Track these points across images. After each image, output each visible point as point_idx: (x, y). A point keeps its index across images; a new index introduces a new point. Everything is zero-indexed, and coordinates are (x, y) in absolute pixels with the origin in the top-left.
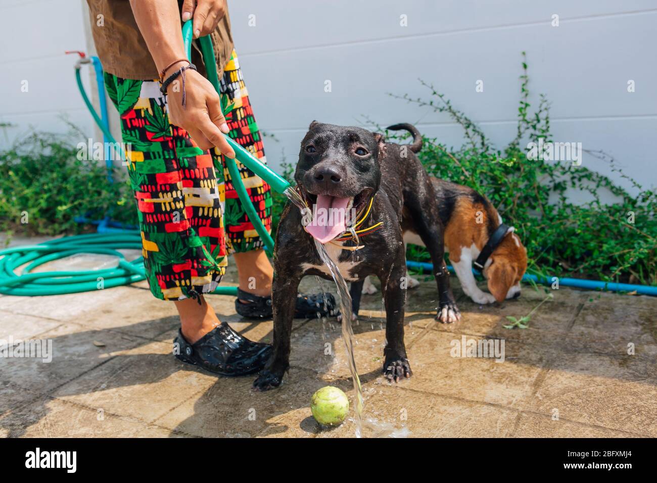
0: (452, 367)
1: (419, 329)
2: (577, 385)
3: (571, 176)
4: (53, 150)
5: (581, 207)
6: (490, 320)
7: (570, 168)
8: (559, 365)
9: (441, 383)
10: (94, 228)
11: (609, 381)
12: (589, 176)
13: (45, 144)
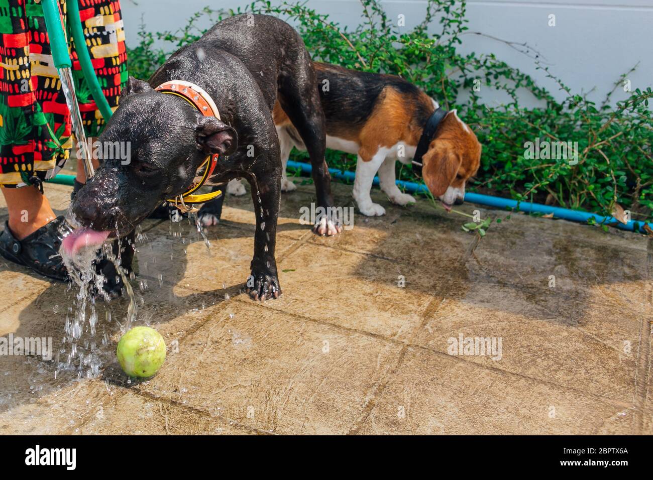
0: (329, 288)
1: (292, 241)
2: (475, 318)
3: (486, 71)
5: (495, 110)
6: (377, 236)
7: (485, 62)
8: (455, 294)
9: (314, 305)
11: (513, 318)
12: (508, 73)
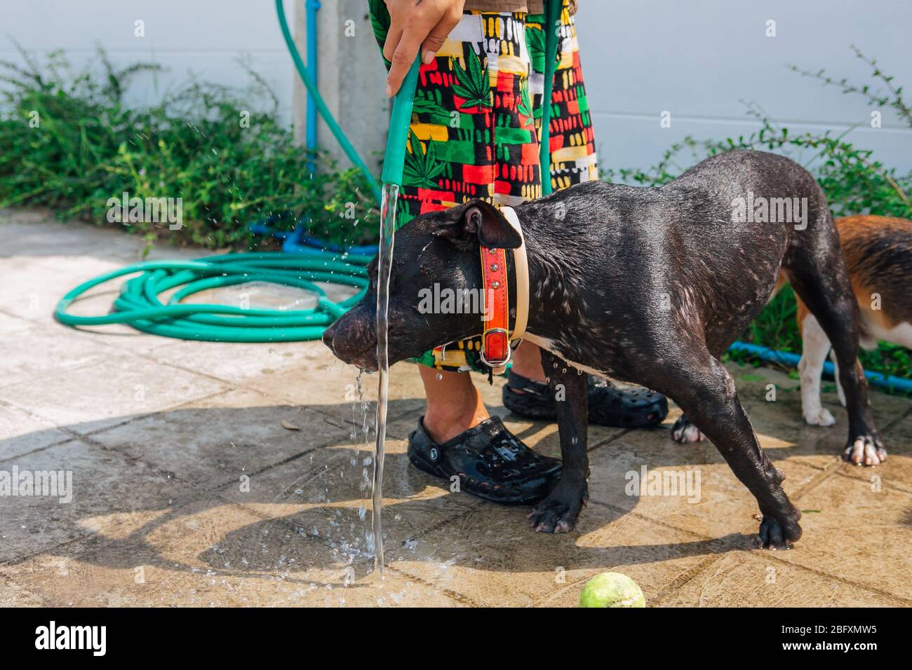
0: (870, 540)
1: (815, 470)
4: (221, 113)
9: (850, 562)
10: (278, 243)
13: (210, 103)
